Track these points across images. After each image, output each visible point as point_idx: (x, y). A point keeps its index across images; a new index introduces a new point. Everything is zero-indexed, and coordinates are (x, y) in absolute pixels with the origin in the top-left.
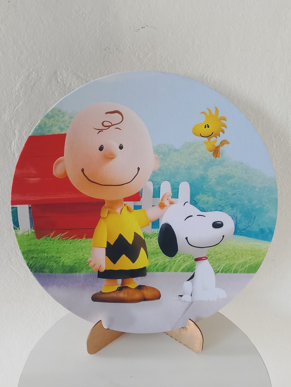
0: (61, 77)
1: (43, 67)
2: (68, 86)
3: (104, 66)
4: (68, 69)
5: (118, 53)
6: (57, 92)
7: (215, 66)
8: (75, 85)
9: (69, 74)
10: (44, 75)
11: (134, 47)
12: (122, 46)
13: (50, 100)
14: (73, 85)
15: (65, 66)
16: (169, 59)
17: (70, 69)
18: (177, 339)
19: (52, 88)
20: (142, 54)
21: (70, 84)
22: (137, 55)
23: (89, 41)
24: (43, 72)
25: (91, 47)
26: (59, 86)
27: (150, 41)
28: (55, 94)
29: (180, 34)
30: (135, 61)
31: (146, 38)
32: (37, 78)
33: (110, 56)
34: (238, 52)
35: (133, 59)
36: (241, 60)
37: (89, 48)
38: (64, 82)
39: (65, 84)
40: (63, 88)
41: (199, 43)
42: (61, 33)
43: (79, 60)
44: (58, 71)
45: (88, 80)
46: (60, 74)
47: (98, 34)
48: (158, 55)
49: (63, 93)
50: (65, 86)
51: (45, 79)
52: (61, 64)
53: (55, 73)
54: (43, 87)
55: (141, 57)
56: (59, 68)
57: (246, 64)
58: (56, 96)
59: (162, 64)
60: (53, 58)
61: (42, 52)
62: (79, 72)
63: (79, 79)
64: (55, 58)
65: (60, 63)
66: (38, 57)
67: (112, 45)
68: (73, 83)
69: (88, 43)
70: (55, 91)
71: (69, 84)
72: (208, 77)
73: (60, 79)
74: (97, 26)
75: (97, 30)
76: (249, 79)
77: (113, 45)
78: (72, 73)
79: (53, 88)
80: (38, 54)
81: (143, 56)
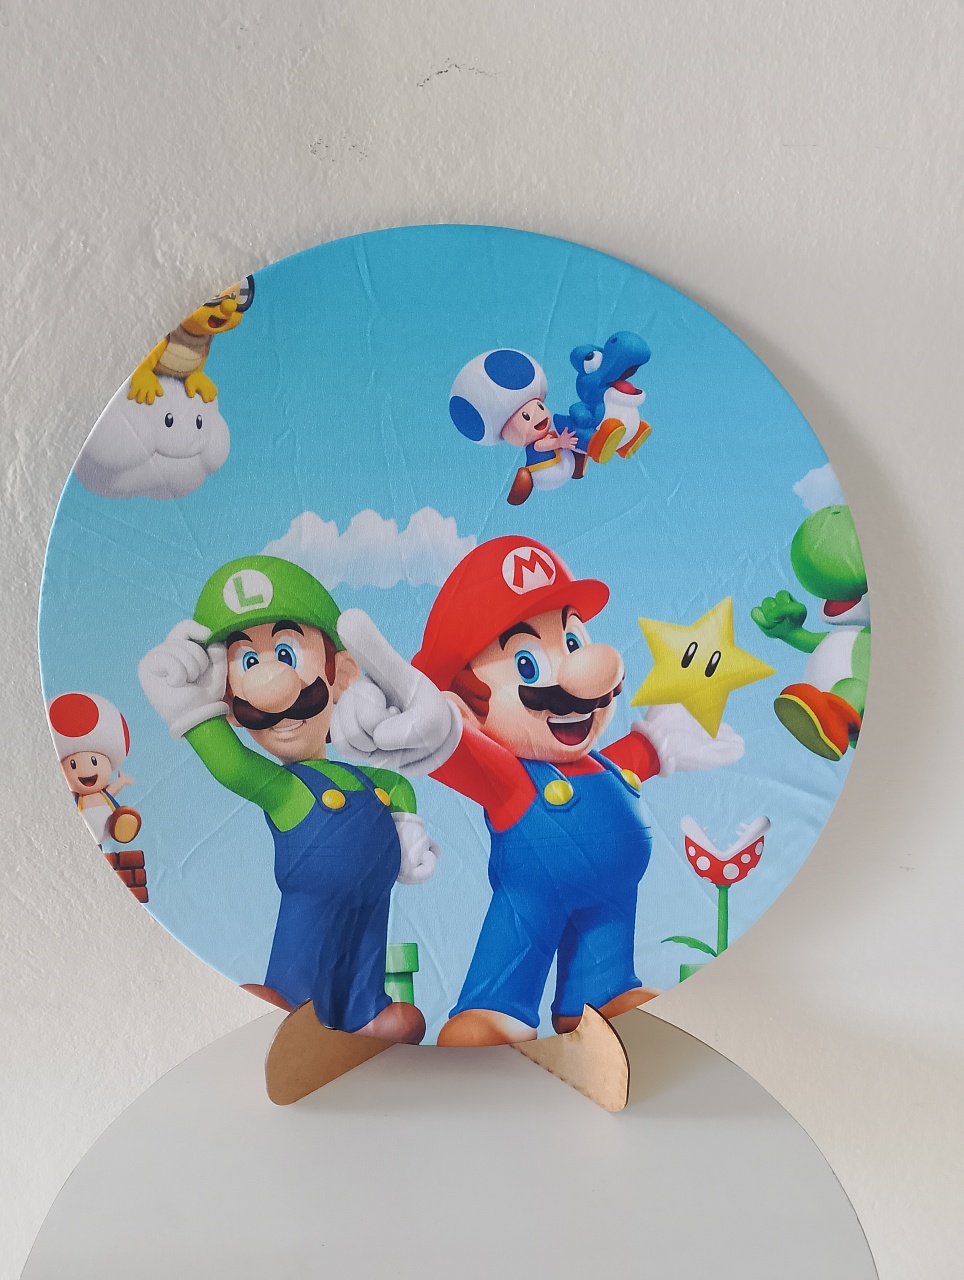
0: (165, 248)
1: (104, 215)
2: (189, 275)
3: (309, 205)
4: (189, 218)
5: (358, 159)
6: (155, 297)
7: (694, 200)
8: (213, 271)
9: (193, 235)
10: (108, 242)
11: (414, 139)
12: (371, 139)
13: (129, 326)
14: (208, 273)
15: (177, 210)
16: (535, 180)
17: (194, 217)
18: (553, 1068)
19: (137, 283)
20: (441, 163)
21: (197, 268)
22: (422, 167)
23: (259, 123)
24: (105, 230)
25: (265, 141)
26: (158, 276)
27: (467, 117)
28: (146, 305)
29: (571, 93)
30: (417, 187)
31: (455, 107)
32: (85, 251)
33: (330, 172)
34: (772, 153)
35: (409, 179)
36: (783, 179)
37: (260, 145)
38: (178, 263)
39: (180, 271)
40: (173, 284)
41: (638, 122)
42: (162, 95)
43: (224, 187)
44: (156, 224)
45: (257, 254)
46: (162, 237)
47: (289, 96)
48: (497, 168)
49: (173, 300)
50: (179, 276)
51: (110, 255)
52: (163, 202)
53: (147, 232)
54: (105, 284)
55: (439, 173)
56: (157, 213)
57: (802, 192)
58: (151, 313)
59: (512, 196)
60: (138, 182)
61: (101, 163)
62: (228, 229)
63: (228, 253)
64: (145, 183)
65: (161, 197)
66: (87, 180)
67: (338, 133)
68: (206, 267)
69: (254, 127)
70: (145, 294)
71: (193, 270)
72: (670, 238)
73: (164, 254)
74: (286, 71)
75: (286, 84)
77: (342, 133)
78: (202, 233)
79: (141, 285)
80: (88, 168)
81: (445, 168)
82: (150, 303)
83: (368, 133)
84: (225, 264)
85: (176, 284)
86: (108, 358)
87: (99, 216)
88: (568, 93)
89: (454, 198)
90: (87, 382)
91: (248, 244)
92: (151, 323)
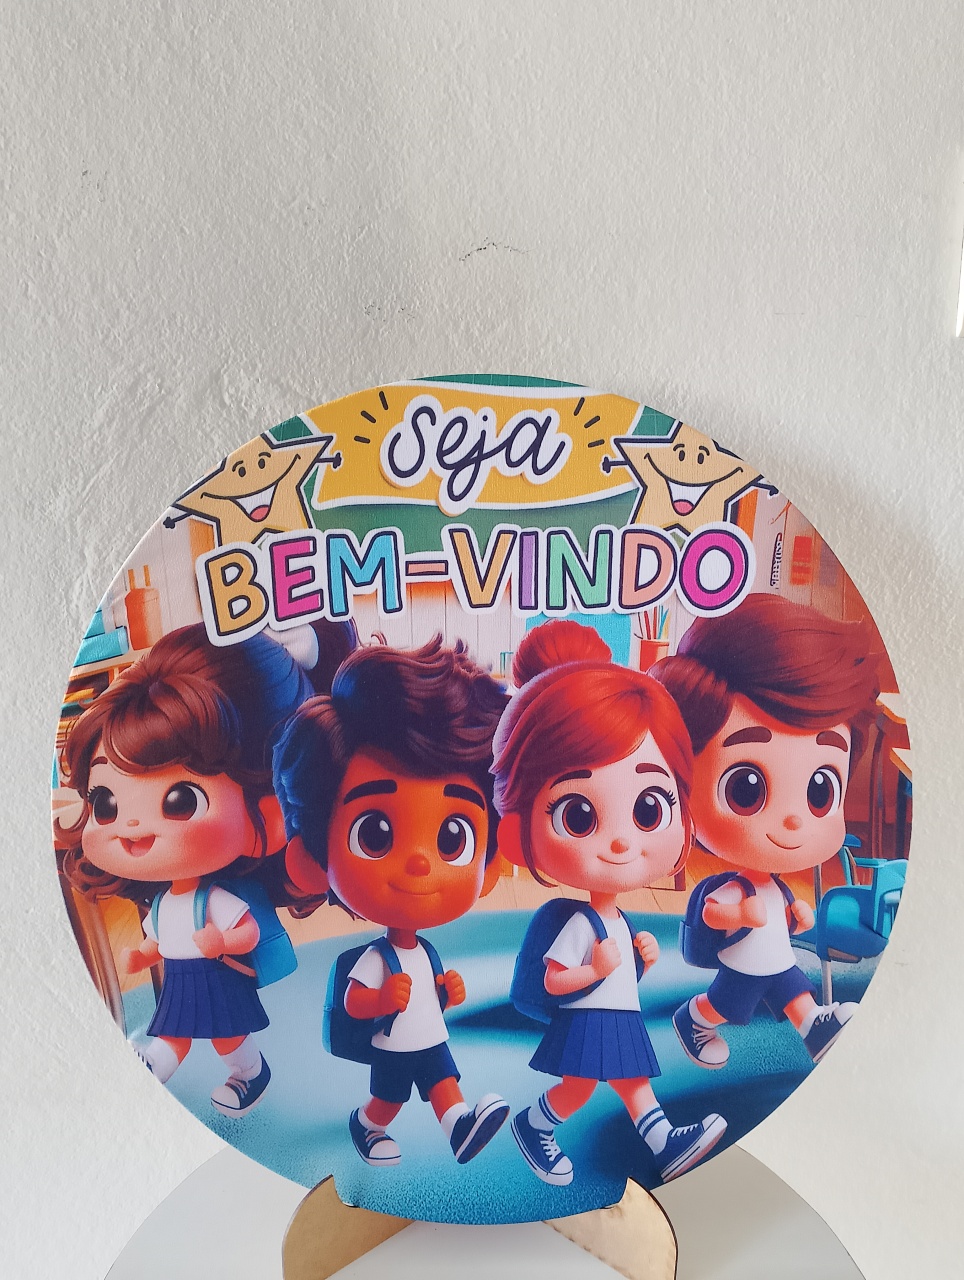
0: (232, 391)
1: (179, 362)
2: (252, 415)
3: (362, 357)
4: (255, 367)
5: (406, 320)
6: (220, 433)
7: (698, 359)
8: (274, 412)
9: (258, 381)
10: (182, 385)
11: (455, 304)
12: (418, 303)
13: (196, 458)
14: (269, 413)
15: (245, 359)
16: (560, 340)
17: (260, 366)
19: (205, 421)
20: (478, 325)
21: (259, 410)
22: (462, 328)
23: (320, 288)
24: (179, 375)
25: (326, 303)
26: (225, 415)
27: (502, 286)
28: (212, 440)
29: (592, 268)
30: (457, 344)
31: (492, 279)
32: (160, 392)
33: (381, 331)
34: (765, 320)
35: (450, 337)
36: (775, 342)
37: (321, 306)
38: (243, 404)
39: (245, 411)
40: (238, 423)
41: (650, 293)
42: (236, 262)
43: (287, 341)
44: (225, 373)
45: (314, 398)
46: (230, 382)
47: (348, 266)
48: (526, 329)
49: (237, 436)
50: (243, 415)
51: (182, 396)
52: (233, 352)
53: (216, 377)
54: (177, 420)
55: (477, 333)
56: (227, 362)
57: (791, 353)
58: (216, 447)
59: (539, 353)
60: (211, 334)
61: (179, 317)
62: (289, 376)
63: (288, 396)
64: (218, 336)
65: (231, 348)
66: (166, 331)
67: (390, 298)
68: (267, 408)
69: (316, 291)
70: (212, 431)
71: (256, 410)
72: (677, 390)
73: (231, 396)
74: (346, 245)
75: (345, 255)
76: (803, 397)
77: (392, 298)
78: (266, 380)
79: (208, 422)
80: (167, 321)
81: (482, 329)
82: (216, 438)
83: (415, 298)
84: (285, 406)
85: (240, 422)
86: (175, 485)
87: (175, 363)
88: (589, 268)
89: (489, 353)
90: (154, 506)
91: (306, 389)
92: (215, 456)
